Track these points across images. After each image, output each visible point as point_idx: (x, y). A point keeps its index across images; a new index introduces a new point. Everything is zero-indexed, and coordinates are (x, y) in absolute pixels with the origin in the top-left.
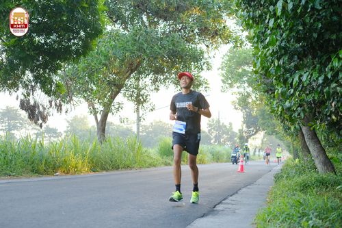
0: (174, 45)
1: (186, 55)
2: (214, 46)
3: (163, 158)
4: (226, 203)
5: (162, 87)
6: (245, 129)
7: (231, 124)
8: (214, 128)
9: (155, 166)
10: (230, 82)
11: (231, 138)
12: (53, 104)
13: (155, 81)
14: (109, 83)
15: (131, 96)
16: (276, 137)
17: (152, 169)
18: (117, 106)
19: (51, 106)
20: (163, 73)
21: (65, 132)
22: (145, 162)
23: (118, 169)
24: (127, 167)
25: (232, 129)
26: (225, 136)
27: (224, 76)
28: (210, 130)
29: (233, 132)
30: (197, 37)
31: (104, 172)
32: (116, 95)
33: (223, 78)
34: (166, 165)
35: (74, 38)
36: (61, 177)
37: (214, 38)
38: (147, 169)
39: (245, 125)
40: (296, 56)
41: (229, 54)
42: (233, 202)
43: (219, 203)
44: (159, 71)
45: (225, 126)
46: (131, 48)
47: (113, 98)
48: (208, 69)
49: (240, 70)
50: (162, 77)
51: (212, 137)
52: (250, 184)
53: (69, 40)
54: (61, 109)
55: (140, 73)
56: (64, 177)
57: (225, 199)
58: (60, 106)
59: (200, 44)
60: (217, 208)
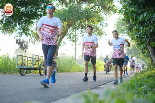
0: (87, 13)
2: (109, 15)
4: (106, 85)
13: (82, 32)
15: (70, 38)
17: (80, 72)
18: (63, 43)
19: (30, 41)
20: (85, 28)
24: (68, 71)
32: (63, 38)
37: (109, 11)
42: (110, 84)
43: (103, 84)
47: (61, 39)
48: (106, 26)
49: (123, 28)
50: (85, 30)
54: (35, 44)
57: (107, 83)
58: (34, 41)
59: (103, 14)
60: (101, 86)
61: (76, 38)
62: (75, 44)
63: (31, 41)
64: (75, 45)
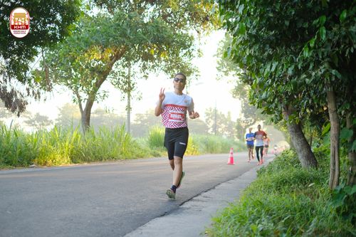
0: (158, 31)
1: (173, 41)
2: (206, 32)
3: (152, 149)
4: (196, 200)
5: (151, 74)
6: (243, 118)
7: (229, 113)
8: (211, 118)
9: (142, 157)
10: (225, 70)
11: (229, 128)
12: (31, 91)
13: (144, 67)
14: (93, 70)
15: (118, 83)
16: (275, 127)
17: (139, 160)
18: (102, 95)
19: (29, 93)
20: (152, 59)
21: (56, 120)
22: (132, 152)
23: (101, 160)
24: (112, 158)
25: (230, 118)
26: (223, 125)
27: (219, 63)
28: (207, 120)
29: (232, 122)
30: (188, 22)
31: (86, 164)
32: (101, 83)
33: (218, 66)
34: (155, 156)
35: (50, 22)
36: (36, 169)
37: (206, 24)
38: (134, 160)
39: (243, 114)
40: (268, 46)
41: (224, 40)
42: (205, 199)
43: (189, 200)
44: (147, 57)
45: (223, 115)
46: (114, 34)
47: (98, 85)
48: (199, 56)
50: (151, 64)
51: (209, 126)
52: (234, 178)
53: (45, 24)
54: (39, 97)
55: (128, 59)
56: (40, 169)
57: (198, 195)
58: (39, 93)
59: (191, 30)
60: (184, 206)
61: (132, 82)
62: (129, 96)
63: (31, 93)
64: (129, 99)
